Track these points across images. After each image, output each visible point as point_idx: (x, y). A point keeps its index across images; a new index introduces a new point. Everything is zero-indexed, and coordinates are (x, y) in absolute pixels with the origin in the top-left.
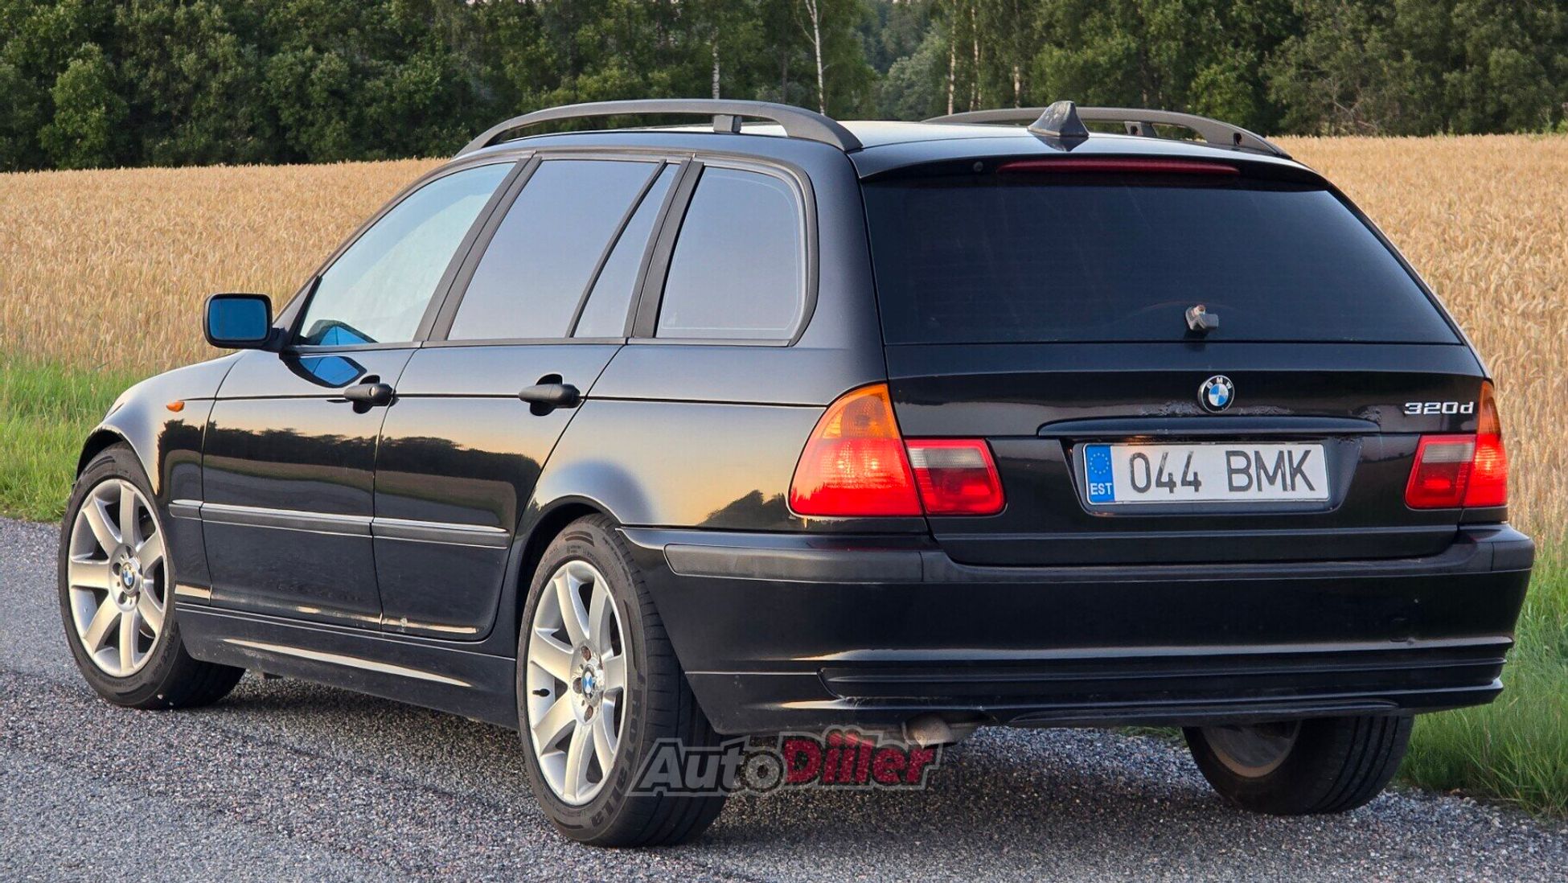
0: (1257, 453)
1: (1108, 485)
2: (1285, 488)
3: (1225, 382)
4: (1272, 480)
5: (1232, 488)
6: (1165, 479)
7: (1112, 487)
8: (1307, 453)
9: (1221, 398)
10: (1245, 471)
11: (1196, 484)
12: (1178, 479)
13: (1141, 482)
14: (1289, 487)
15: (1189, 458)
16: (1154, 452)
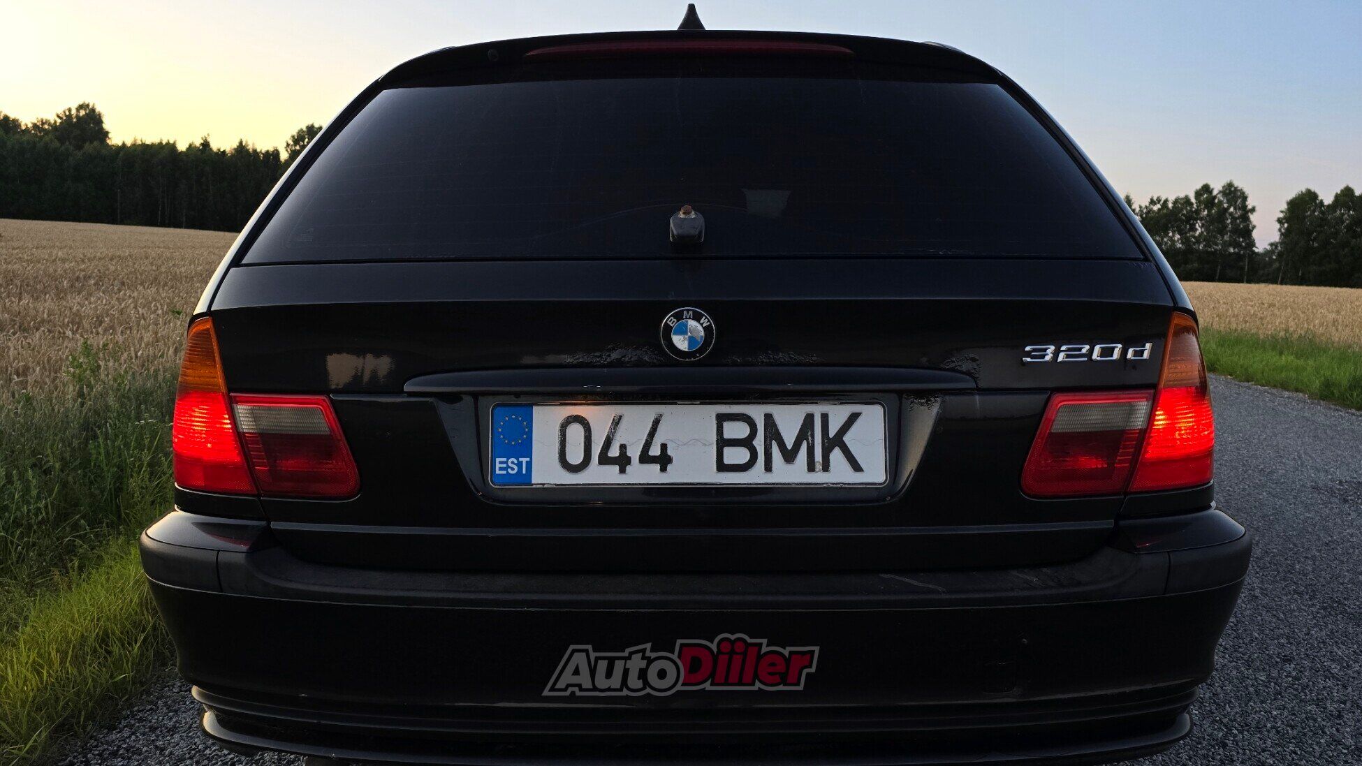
0: (769, 418)
1: (524, 460)
2: (811, 467)
3: (697, 318)
4: (789, 456)
5: (722, 467)
6: (614, 452)
7: (529, 464)
8: (854, 418)
9: (692, 341)
10: (747, 443)
11: (664, 460)
12: (634, 453)
13: (575, 457)
14: (819, 467)
15: (656, 423)
16: (599, 416)
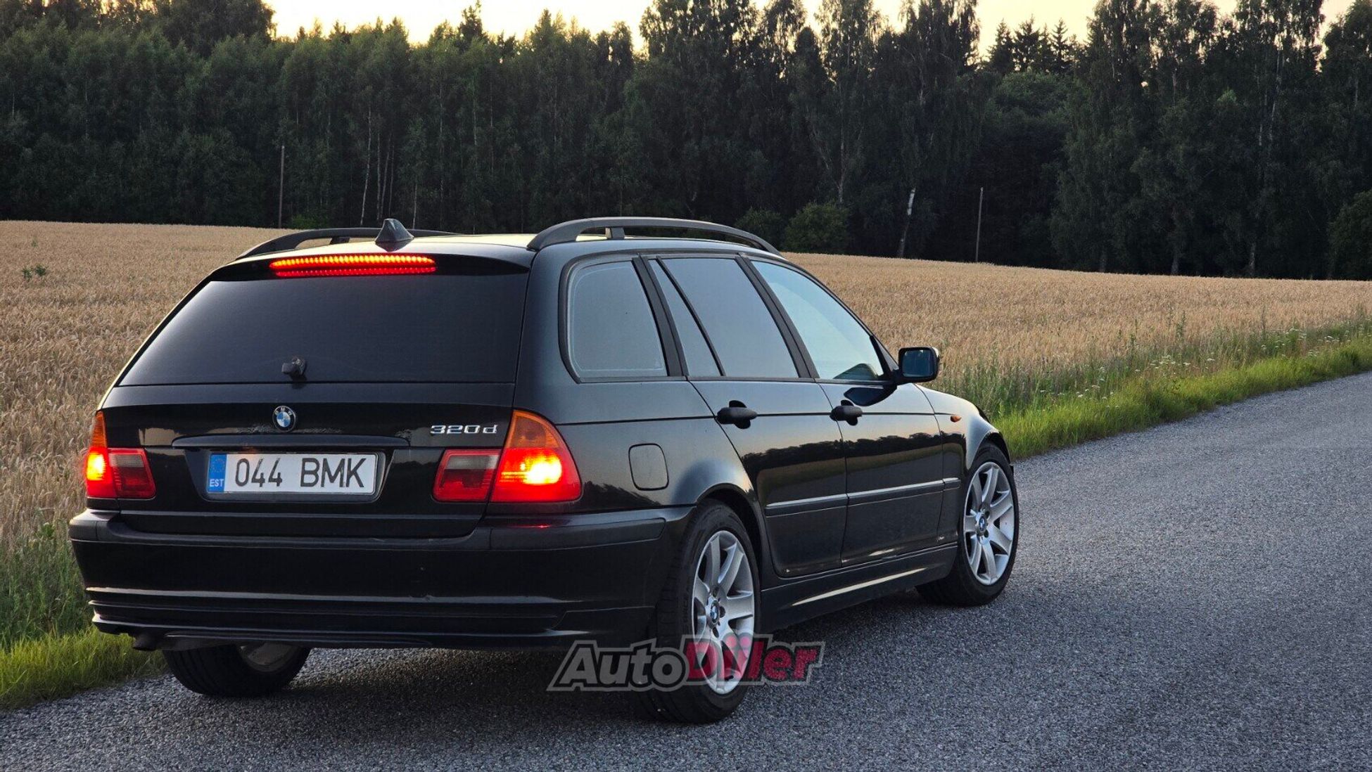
0: (325, 460)
1: (222, 480)
2: (341, 485)
3: (287, 411)
4: (332, 479)
5: (303, 484)
6: (258, 477)
7: (223, 482)
8: (363, 460)
10: (315, 473)
11: (279, 481)
12: (266, 477)
13: (242, 479)
14: (345, 484)
15: (277, 462)
16: (253, 458)
